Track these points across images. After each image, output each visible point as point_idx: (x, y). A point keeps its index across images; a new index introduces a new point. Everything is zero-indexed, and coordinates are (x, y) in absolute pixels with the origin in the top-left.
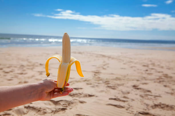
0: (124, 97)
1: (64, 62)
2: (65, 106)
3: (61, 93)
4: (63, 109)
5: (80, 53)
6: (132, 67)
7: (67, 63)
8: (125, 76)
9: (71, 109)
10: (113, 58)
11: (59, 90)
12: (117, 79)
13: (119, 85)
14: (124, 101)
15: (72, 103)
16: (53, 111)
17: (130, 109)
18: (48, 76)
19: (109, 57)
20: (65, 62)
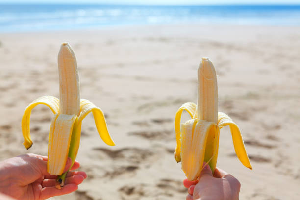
0: (270, 138)
1: (63, 113)
2: (135, 160)
3: (58, 187)
4: (131, 169)
5: (163, 40)
6: (283, 68)
7: (71, 114)
8: (268, 89)
9: (148, 167)
10: (239, 49)
11: (55, 180)
12: (251, 96)
13: (255, 110)
14: (269, 147)
15: (151, 154)
16: (107, 174)
17: (284, 165)
18: (28, 149)
19: (230, 47)
20: (67, 113)
